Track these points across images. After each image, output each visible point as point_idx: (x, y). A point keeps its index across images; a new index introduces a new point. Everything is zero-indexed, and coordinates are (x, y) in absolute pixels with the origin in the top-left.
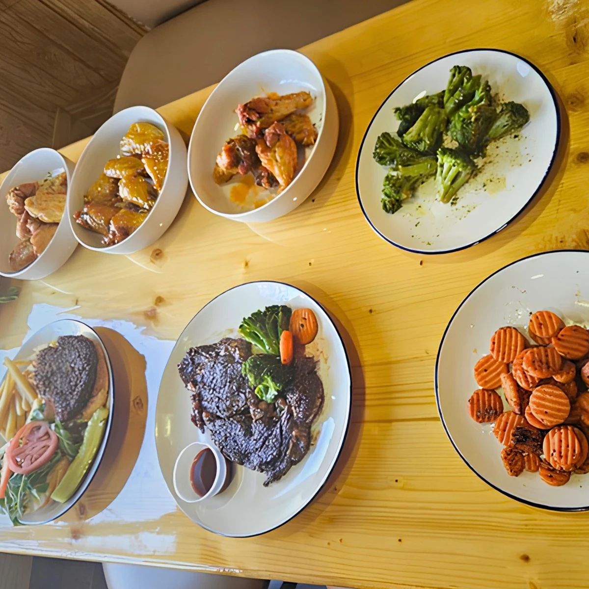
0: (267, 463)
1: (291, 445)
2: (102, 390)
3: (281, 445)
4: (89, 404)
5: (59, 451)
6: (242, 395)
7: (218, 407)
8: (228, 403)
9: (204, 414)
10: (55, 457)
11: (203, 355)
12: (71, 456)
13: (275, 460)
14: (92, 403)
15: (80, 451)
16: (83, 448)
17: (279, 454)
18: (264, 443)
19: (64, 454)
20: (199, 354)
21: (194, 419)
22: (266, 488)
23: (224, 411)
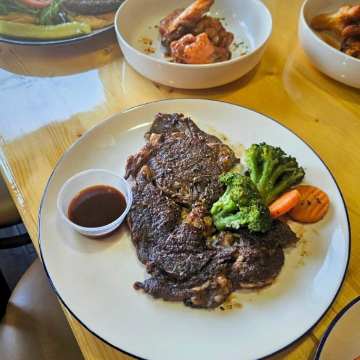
0: (163, 272)
1: (205, 286)
2: (105, 21)
3: (196, 273)
4: (89, 17)
5: (39, 10)
6: (195, 192)
7: (163, 177)
8: (177, 183)
9: (144, 167)
10: (32, 9)
11: (189, 129)
12: (40, 21)
13: (174, 278)
14: (90, 19)
15: (48, 26)
16: (52, 27)
17: (186, 279)
18: (180, 251)
19: (39, 15)
20: (187, 124)
21: (131, 161)
22: (133, 290)
23: (166, 185)
